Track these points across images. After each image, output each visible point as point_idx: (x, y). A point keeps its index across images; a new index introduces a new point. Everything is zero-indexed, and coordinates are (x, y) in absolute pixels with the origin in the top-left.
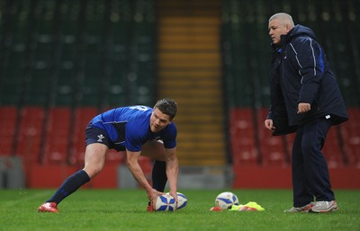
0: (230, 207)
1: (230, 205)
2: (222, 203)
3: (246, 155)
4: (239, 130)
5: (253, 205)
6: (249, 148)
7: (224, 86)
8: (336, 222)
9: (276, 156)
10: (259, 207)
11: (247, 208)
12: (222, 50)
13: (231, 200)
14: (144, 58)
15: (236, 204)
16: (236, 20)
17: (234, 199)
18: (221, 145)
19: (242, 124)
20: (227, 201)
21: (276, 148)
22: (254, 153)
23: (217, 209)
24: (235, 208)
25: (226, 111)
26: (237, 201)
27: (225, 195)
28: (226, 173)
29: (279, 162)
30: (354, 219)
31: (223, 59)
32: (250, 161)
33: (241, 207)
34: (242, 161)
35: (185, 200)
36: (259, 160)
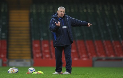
0: (33, 73)
1: (32, 72)
2: (30, 71)
3: (38, 56)
4: (35, 47)
5: (40, 72)
6: (38, 53)
7: (30, 33)
8: (67, 77)
9: (47, 56)
10: (42, 73)
11: (38, 73)
12: (30, 21)
13: (33, 70)
14: (4, 23)
15: (35, 72)
16: (34, 11)
17: (34, 70)
18: (29, 52)
19: (36, 45)
20: (32, 70)
21: (47, 53)
22: (40, 55)
23: (28, 73)
24: (34, 73)
25: (31, 41)
26: (35, 71)
27: (31, 68)
28: (31, 61)
29: (48, 58)
30: (73, 76)
31: (30, 24)
32: (39, 57)
33: (36, 72)
34: (37, 57)
35: (18, 70)
36: (42, 57)
